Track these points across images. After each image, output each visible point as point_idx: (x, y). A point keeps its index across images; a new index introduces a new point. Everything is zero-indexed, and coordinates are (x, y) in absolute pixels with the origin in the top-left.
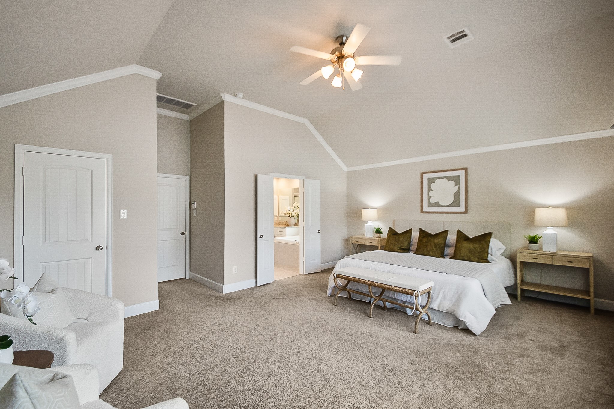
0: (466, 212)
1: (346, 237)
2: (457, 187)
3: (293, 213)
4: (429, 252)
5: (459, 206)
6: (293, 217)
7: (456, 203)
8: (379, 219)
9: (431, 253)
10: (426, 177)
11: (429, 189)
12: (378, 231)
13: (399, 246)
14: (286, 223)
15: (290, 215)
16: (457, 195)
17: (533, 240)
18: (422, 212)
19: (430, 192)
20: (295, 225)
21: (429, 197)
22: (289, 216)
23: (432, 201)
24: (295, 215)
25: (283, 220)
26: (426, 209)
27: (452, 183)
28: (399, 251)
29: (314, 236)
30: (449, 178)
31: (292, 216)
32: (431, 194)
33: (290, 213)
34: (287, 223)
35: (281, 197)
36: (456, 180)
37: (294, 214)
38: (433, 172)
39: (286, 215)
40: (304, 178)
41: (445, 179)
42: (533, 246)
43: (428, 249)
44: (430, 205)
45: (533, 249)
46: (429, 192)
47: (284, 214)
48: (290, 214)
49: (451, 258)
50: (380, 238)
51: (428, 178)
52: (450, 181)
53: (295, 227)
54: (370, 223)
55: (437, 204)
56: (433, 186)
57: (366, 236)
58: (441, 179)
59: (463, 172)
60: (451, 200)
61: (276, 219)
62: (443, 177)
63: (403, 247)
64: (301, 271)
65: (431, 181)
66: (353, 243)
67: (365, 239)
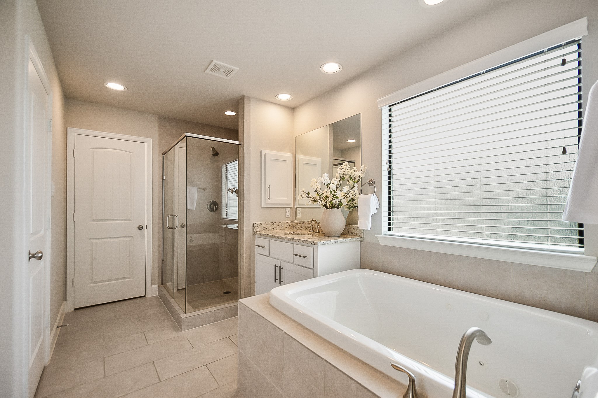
3: (338, 194)
6: (338, 207)
14: (315, 227)
15: (329, 200)
20: (343, 235)
22: (325, 206)
24: (345, 202)
25: (304, 217)
31: (333, 206)
33: (328, 194)
34: (318, 224)
35: (300, 156)
37: (342, 199)
39: (315, 201)
47: (309, 199)
48: (327, 197)
61: (289, 213)
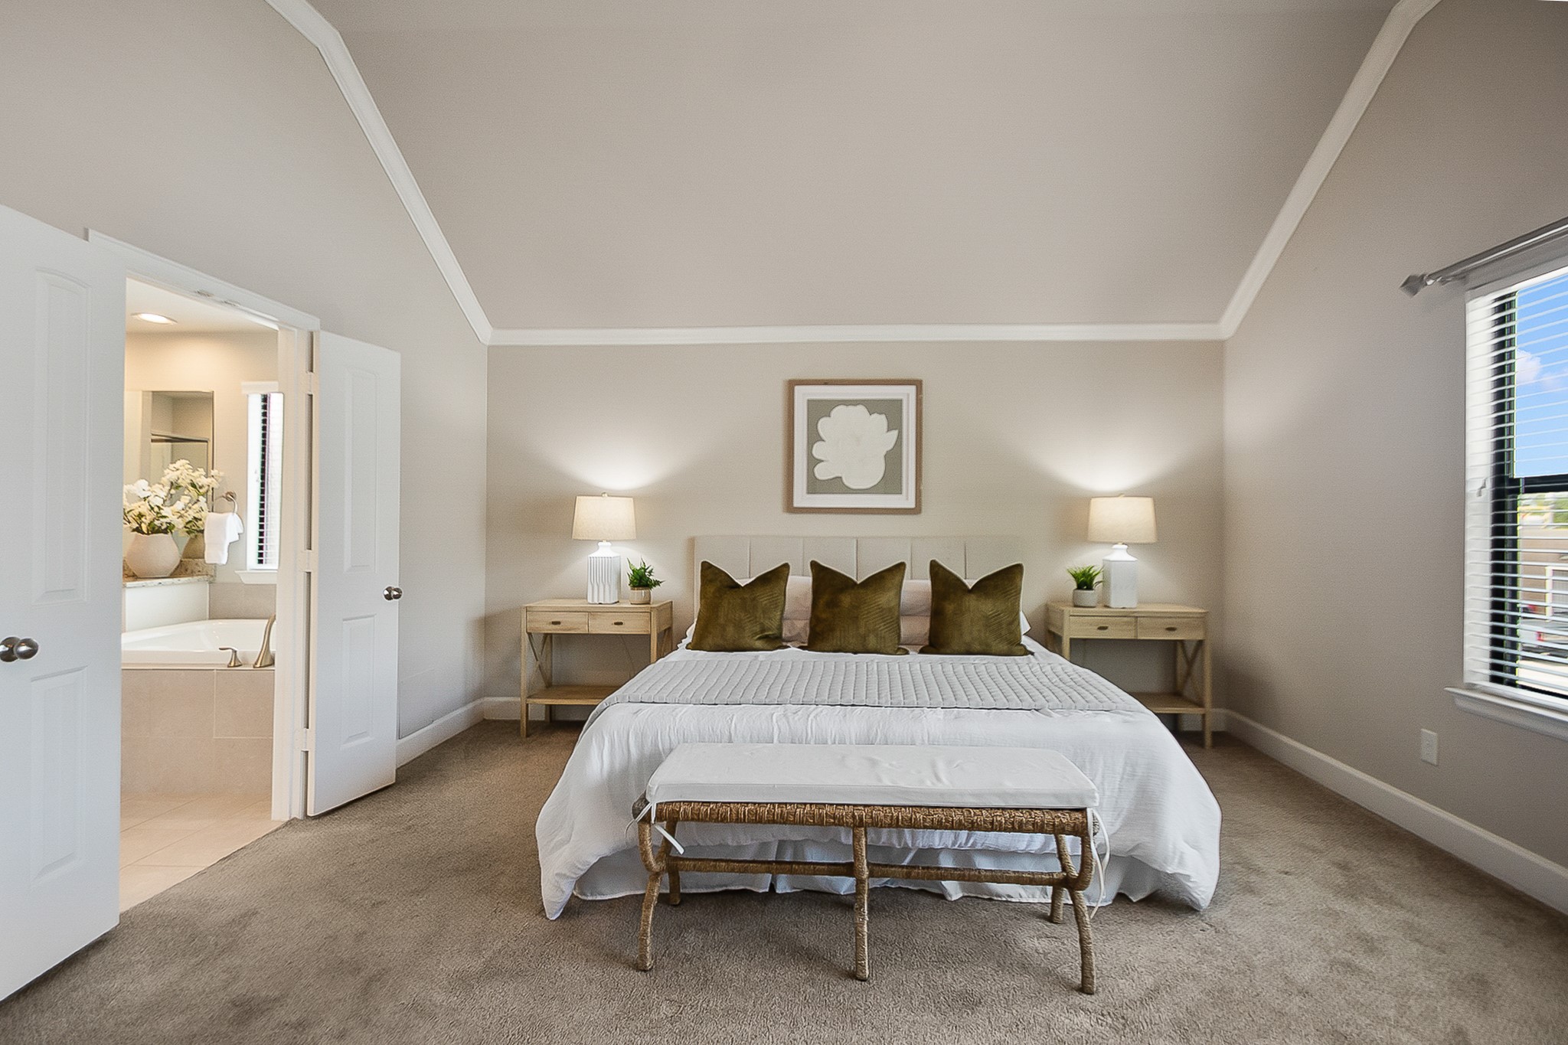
0: (916, 510)
1: (480, 611)
2: (895, 433)
4: (864, 638)
5: (898, 490)
7: (890, 482)
8: (642, 535)
9: (872, 641)
10: (802, 394)
11: (814, 437)
12: (641, 581)
13: (757, 629)
15: (146, 520)
16: (893, 459)
17: (1085, 582)
18: (790, 508)
19: (816, 445)
20: (174, 575)
21: (813, 462)
23: (822, 473)
26: (801, 499)
27: (880, 420)
28: (758, 644)
29: (369, 616)
30: (873, 406)
32: (818, 451)
33: (146, 511)
36: (891, 411)
37: (173, 519)
38: (826, 383)
40: (314, 323)
41: (861, 408)
42: (1088, 596)
43: (862, 631)
44: (815, 486)
45: (1089, 605)
46: (812, 447)
49: (922, 652)
50: (648, 603)
51: (808, 401)
52: (875, 415)
53: (184, 584)
54: (604, 551)
55: (836, 485)
56: (823, 425)
57: (590, 601)
58: (851, 408)
59: (912, 389)
60: (876, 472)
62: (856, 401)
63: (769, 629)
64: (285, 805)
65: (819, 410)
66: (530, 634)
67: (592, 613)
